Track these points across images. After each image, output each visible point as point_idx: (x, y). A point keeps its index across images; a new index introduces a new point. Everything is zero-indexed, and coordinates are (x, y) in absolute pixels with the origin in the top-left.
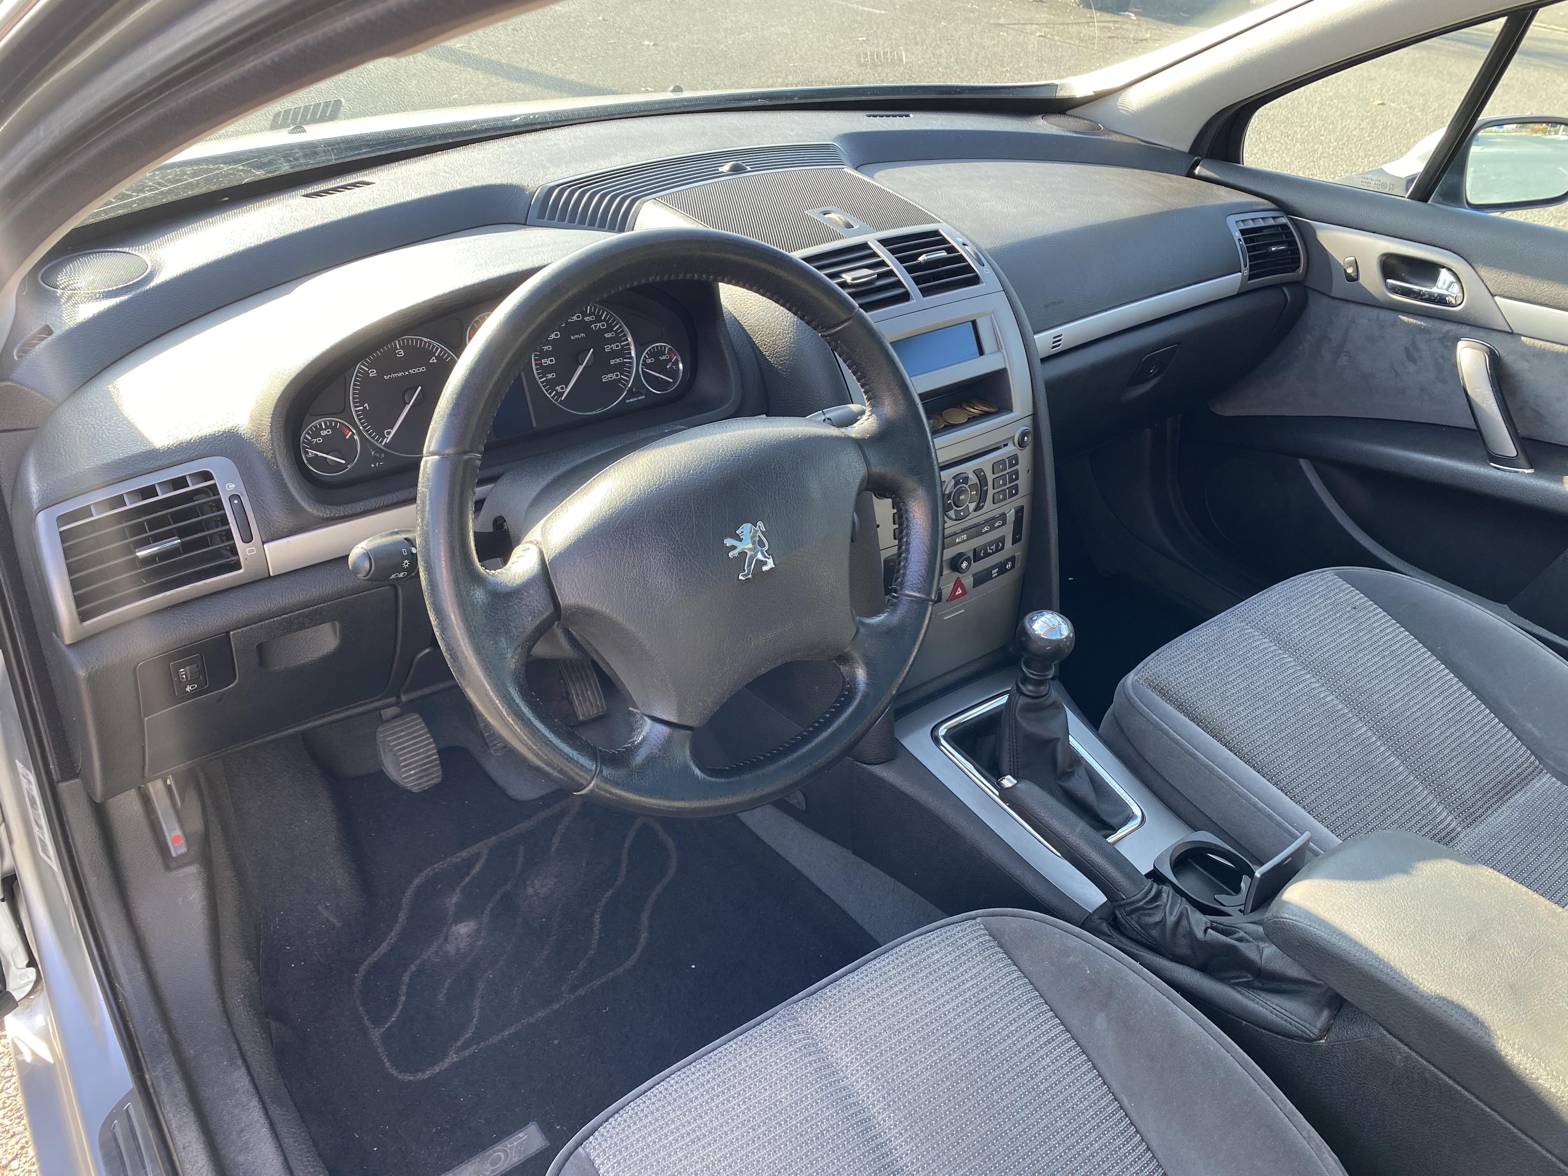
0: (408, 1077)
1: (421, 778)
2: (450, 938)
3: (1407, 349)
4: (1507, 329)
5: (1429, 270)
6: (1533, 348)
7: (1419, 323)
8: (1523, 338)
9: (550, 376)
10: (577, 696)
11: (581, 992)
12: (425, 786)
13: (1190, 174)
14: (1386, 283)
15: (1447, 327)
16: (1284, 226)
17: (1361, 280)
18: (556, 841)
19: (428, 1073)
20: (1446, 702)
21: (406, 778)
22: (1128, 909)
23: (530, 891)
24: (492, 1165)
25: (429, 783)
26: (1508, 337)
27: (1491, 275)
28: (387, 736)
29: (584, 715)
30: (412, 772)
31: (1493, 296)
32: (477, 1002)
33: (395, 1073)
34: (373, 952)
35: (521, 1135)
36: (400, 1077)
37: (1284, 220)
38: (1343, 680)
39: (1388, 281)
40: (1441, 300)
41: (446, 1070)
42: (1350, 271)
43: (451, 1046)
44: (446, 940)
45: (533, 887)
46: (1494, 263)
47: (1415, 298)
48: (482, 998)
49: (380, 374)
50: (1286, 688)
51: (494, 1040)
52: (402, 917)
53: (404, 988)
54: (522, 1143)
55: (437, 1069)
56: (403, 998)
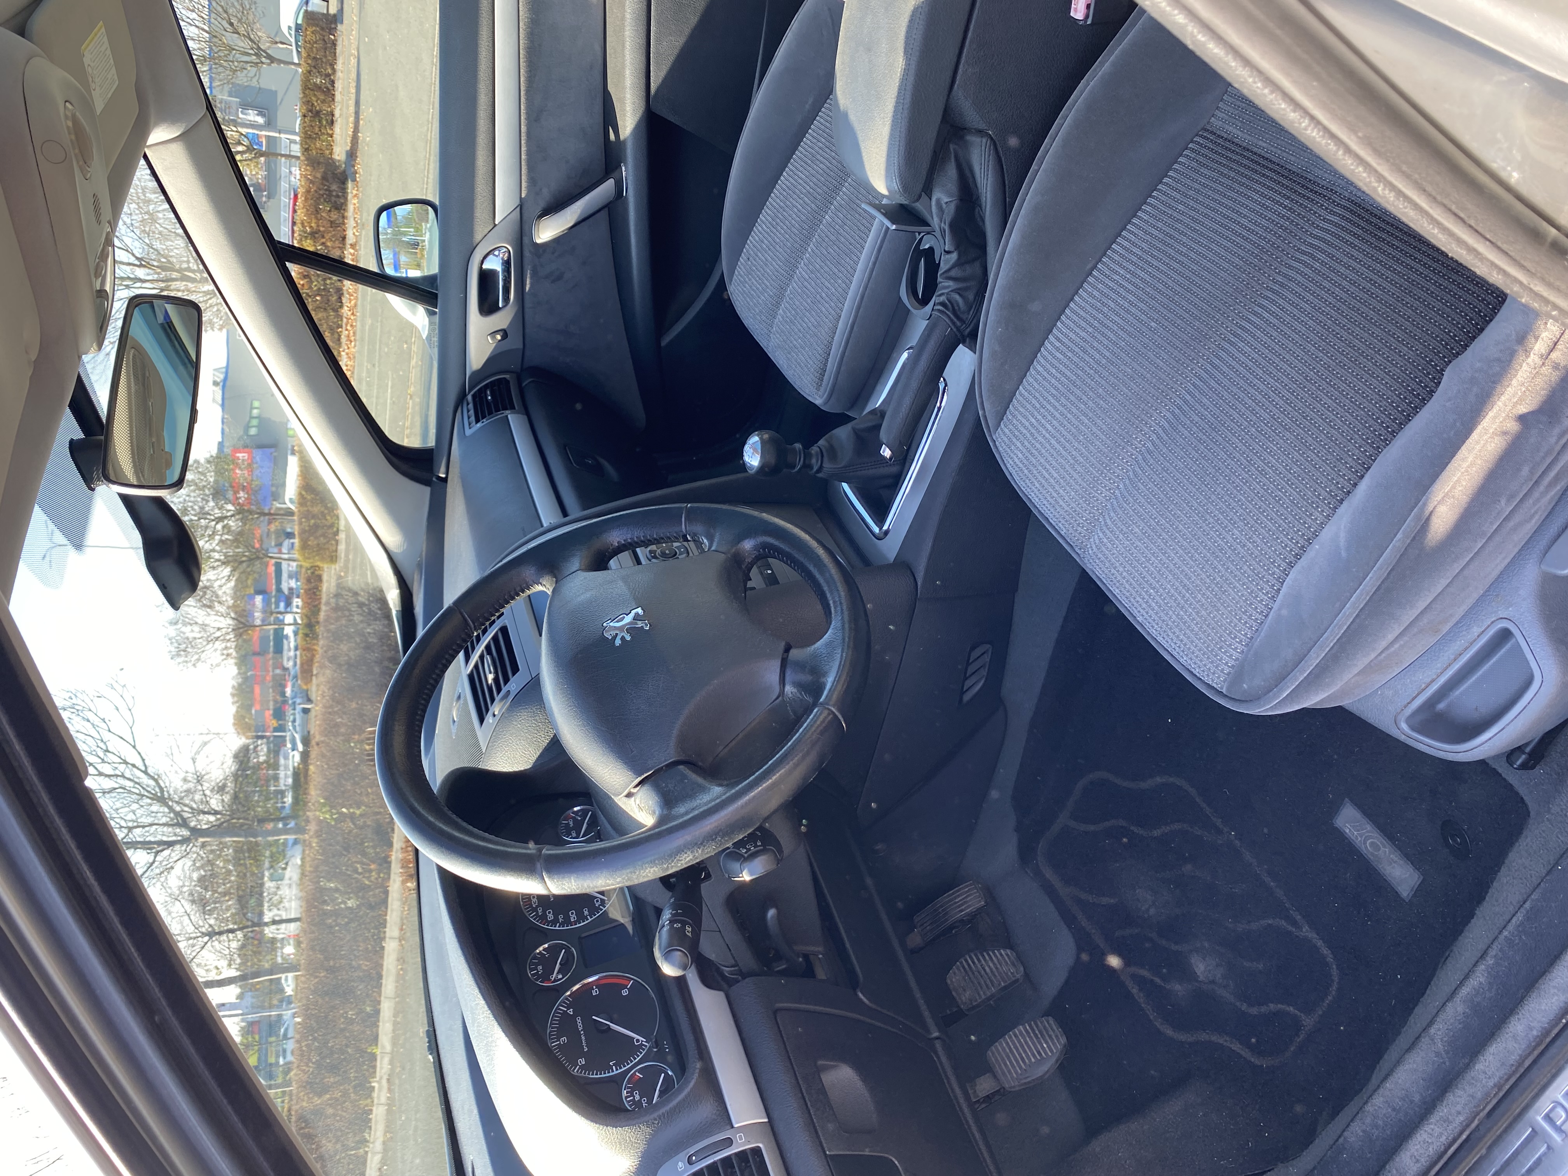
0: (1335, 971)
1: (1050, 1037)
2: (1211, 978)
3: (553, 282)
4: (518, 209)
5: (486, 278)
6: (528, 188)
7: (528, 276)
8: (523, 196)
9: (586, 913)
10: (962, 911)
11: (1219, 822)
12: (1058, 1031)
13: (445, 480)
14: (504, 307)
15: (527, 254)
16: (474, 396)
17: (504, 326)
18: (1105, 900)
19: (1325, 951)
20: (801, 169)
21: (1051, 1051)
22: (958, 323)
23: (1152, 911)
24: (1379, 850)
25: (1055, 1028)
26: (524, 208)
27: (480, 229)
28: (1012, 1077)
29: (980, 901)
30: (1045, 1046)
31: (495, 225)
32: (1254, 926)
33: (1335, 986)
34: (1241, 1056)
35: (1347, 831)
36: (1336, 979)
37: (469, 397)
38: (797, 245)
39: (500, 305)
40: (507, 264)
41: (1318, 935)
42: (499, 337)
43: (1297, 937)
44: (1213, 982)
45: (1148, 910)
46: (470, 232)
47: (510, 282)
48: (1249, 922)
49: (583, 1055)
50: (806, 283)
51: (1280, 893)
52: (1203, 1037)
53: (1263, 1009)
54: (1353, 827)
55: (1320, 943)
56: (1272, 1006)
